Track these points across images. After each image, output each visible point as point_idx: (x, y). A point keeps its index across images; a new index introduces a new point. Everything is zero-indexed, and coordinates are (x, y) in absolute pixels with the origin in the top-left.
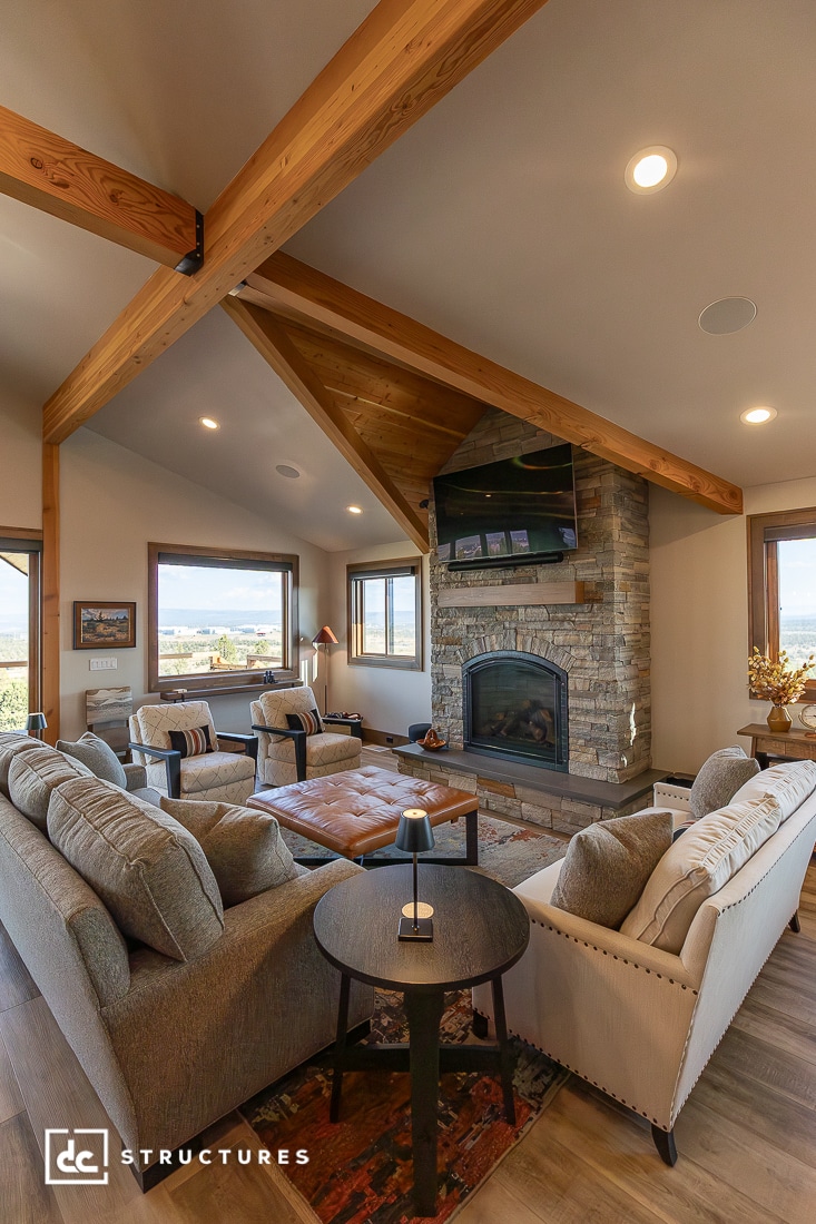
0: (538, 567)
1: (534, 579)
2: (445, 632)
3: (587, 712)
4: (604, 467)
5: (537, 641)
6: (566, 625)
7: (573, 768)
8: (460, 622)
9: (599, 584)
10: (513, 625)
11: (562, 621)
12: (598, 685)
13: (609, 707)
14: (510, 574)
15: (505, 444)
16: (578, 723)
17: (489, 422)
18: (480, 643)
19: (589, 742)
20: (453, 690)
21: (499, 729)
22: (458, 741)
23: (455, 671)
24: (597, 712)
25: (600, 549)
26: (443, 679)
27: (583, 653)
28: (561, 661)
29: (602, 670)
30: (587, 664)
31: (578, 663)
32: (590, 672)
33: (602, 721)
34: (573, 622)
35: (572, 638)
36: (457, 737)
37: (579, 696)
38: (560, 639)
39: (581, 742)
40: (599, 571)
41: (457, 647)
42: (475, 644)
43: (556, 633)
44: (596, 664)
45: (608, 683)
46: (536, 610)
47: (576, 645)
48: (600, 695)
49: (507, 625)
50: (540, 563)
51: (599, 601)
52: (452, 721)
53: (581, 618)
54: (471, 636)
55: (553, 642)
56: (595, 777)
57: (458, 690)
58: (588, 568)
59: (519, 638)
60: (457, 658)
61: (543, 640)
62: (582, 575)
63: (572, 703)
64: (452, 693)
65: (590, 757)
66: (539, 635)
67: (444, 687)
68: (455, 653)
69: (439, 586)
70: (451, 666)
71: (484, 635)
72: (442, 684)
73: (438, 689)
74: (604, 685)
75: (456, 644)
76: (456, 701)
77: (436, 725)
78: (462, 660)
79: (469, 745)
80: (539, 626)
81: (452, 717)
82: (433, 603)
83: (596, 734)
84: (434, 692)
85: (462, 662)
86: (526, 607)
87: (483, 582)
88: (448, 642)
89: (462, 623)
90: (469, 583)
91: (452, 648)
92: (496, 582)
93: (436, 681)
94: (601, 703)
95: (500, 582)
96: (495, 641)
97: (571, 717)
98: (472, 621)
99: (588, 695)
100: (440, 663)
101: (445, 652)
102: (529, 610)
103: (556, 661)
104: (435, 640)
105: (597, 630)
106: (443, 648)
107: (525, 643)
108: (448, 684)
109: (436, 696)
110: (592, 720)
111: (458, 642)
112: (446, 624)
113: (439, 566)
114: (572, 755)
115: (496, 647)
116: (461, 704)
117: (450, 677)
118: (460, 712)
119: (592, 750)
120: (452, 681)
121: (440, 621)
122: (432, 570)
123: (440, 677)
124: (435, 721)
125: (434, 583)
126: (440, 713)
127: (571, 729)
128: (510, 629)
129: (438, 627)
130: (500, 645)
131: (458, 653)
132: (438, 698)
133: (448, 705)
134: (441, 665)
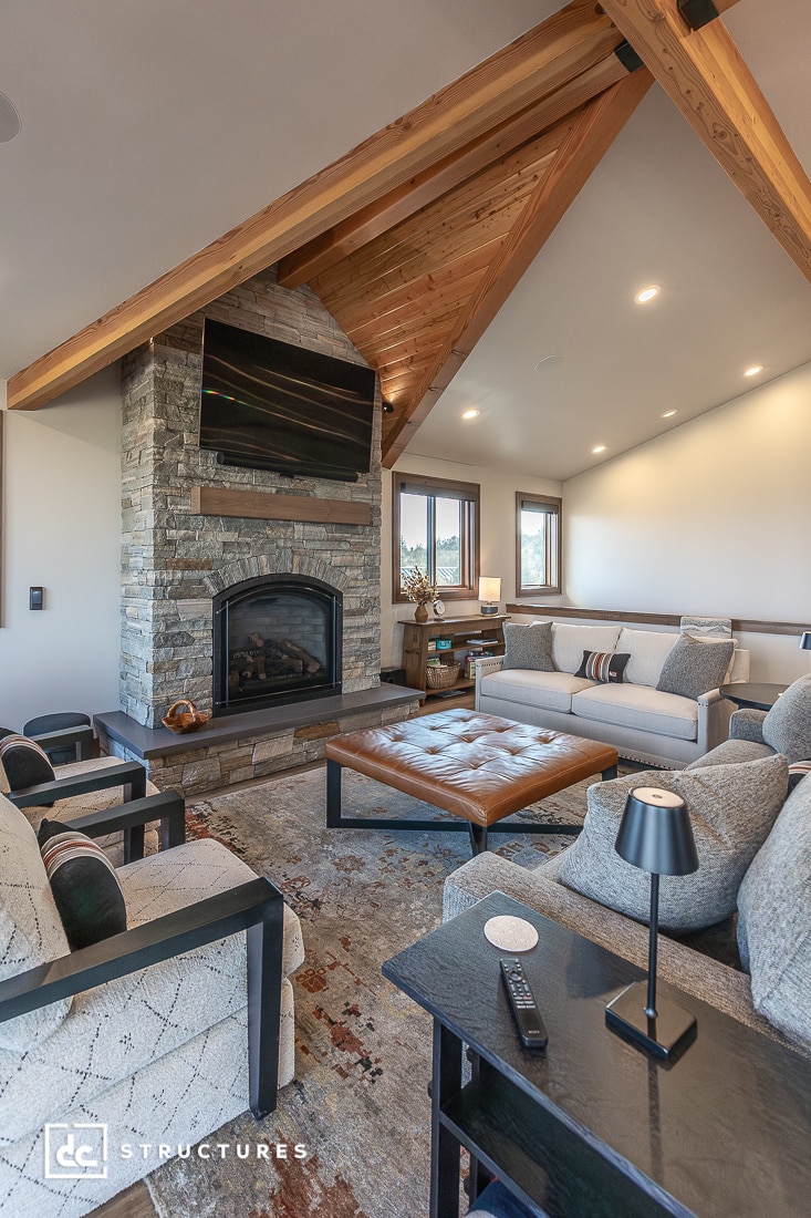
0: (317, 482)
1: (312, 494)
2: (181, 551)
3: (358, 628)
5: (314, 563)
6: (344, 546)
7: (347, 688)
8: (210, 537)
10: (289, 544)
11: (340, 541)
12: (367, 601)
13: (375, 620)
14: (287, 484)
16: (352, 640)
18: (243, 566)
19: (359, 656)
20: (195, 635)
22: (205, 707)
23: (202, 608)
24: (366, 628)
25: (371, 477)
26: (175, 624)
27: (356, 572)
28: (334, 582)
29: (370, 588)
30: (359, 584)
31: (352, 583)
32: (361, 590)
33: (370, 634)
34: (348, 542)
35: (348, 558)
36: (205, 701)
37: (352, 613)
38: (337, 560)
39: (353, 659)
40: (370, 497)
41: (206, 573)
42: (236, 566)
43: (334, 553)
44: (365, 583)
45: (376, 599)
46: (314, 529)
47: (351, 566)
48: (369, 611)
49: (281, 543)
52: (193, 681)
53: (355, 539)
54: (229, 556)
55: (330, 563)
56: (364, 688)
57: (203, 635)
58: (362, 492)
59: (296, 559)
60: (205, 589)
61: (320, 561)
62: (357, 498)
63: (347, 622)
64: (194, 640)
65: (359, 671)
66: (316, 555)
67: (179, 633)
68: (201, 582)
69: (172, 480)
70: (193, 602)
71: (249, 556)
72: (175, 630)
73: (166, 640)
74: (372, 601)
75: (202, 569)
76: (201, 651)
77: (163, 696)
78: (214, 591)
79: (223, 706)
80: (318, 545)
81: (193, 676)
82: (160, 504)
83: (365, 647)
84: (158, 646)
85: (214, 594)
86: (304, 522)
87: (249, 486)
88: (188, 566)
89: (215, 537)
90: (227, 485)
91: (195, 574)
92: (268, 490)
93: (162, 628)
94: (369, 618)
95: (274, 491)
96: (264, 564)
97: (345, 637)
98: (232, 537)
99: (361, 612)
100: (171, 597)
101: (182, 581)
102: (307, 528)
103: (332, 582)
104: (162, 562)
105: (368, 551)
106: (179, 575)
107: (301, 565)
108: (186, 628)
109: (162, 651)
110: (362, 635)
111: (207, 565)
112: (186, 539)
113: (173, 450)
114: (345, 674)
115: (267, 571)
116: (210, 653)
117: (191, 617)
118: (208, 665)
119: (361, 664)
120: (193, 623)
121: (172, 533)
122: (159, 453)
123: (172, 620)
124: (159, 690)
125: (163, 472)
126: (170, 675)
127: (345, 648)
128: (285, 548)
129: (170, 543)
130: (272, 568)
131: (207, 581)
132: (167, 653)
133: (186, 659)
134: (173, 602)
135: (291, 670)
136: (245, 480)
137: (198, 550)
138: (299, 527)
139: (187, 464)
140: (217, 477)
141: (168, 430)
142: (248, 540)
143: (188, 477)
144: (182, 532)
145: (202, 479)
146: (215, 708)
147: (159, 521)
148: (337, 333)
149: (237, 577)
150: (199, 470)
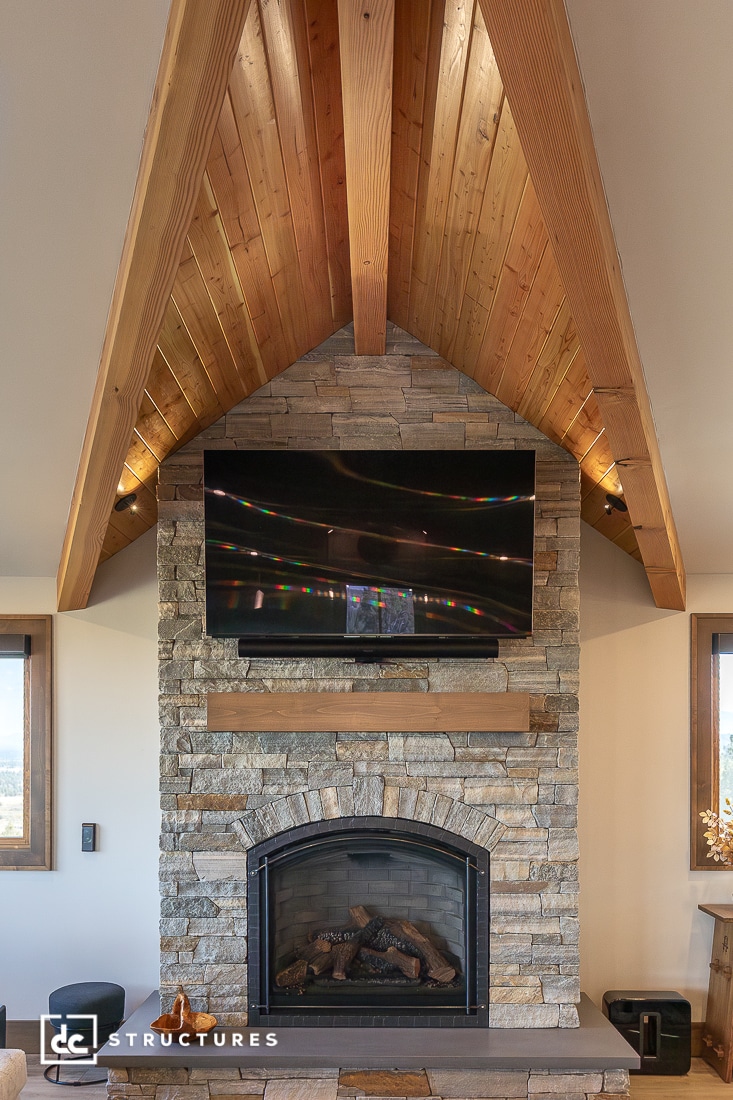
0: (431, 663)
1: (423, 684)
2: (199, 784)
3: (526, 916)
4: (565, 505)
5: (428, 799)
6: (489, 769)
7: (498, 1017)
8: (242, 762)
9: (553, 700)
10: (377, 769)
11: (482, 761)
12: (546, 868)
13: (565, 904)
14: (371, 672)
15: (361, 420)
16: (510, 936)
17: (322, 369)
18: (295, 805)
19: (527, 966)
20: (220, 903)
21: (328, 971)
22: (236, 1008)
23: (227, 865)
24: (543, 915)
25: (554, 641)
26: (190, 885)
27: (518, 816)
28: (474, 832)
29: (554, 844)
30: (526, 836)
31: (510, 835)
32: (532, 849)
33: (552, 928)
34: (503, 762)
35: (500, 790)
36: (233, 1000)
37: (510, 889)
38: (476, 793)
39: (513, 969)
40: (554, 678)
41: (236, 814)
42: (284, 805)
43: (468, 783)
44: (542, 835)
45: (565, 865)
46: (428, 742)
47: (507, 804)
48: (552, 885)
49: (362, 768)
50: (438, 655)
51: (552, 728)
52: (218, 969)
53: (516, 756)
54: (271, 790)
55: (461, 800)
56: (538, 1024)
57: (234, 906)
58: (532, 671)
59: (392, 793)
60: (235, 837)
61: (441, 796)
62: (521, 681)
63: (497, 903)
64: (218, 910)
65: (528, 992)
66: (433, 786)
67: (197, 899)
68: (228, 827)
69: (185, 685)
70: (217, 856)
71: (305, 789)
72: (191, 894)
73: (178, 906)
74: (558, 869)
75: (231, 808)
76: (230, 926)
77: (174, 982)
78: (248, 841)
79: (262, 1011)
80: (434, 770)
81: (217, 962)
82: (167, 720)
83: (541, 951)
84: (167, 915)
85: (249, 845)
86: (406, 734)
87: (304, 683)
88: (209, 805)
89: (248, 764)
90: (269, 684)
91: (220, 817)
92: (338, 685)
93: (173, 890)
94: (551, 899)
95: (348, 685)
96: (333, 800)
97: (494, 928)
98: (276, 761)
99: (527, 887)
100: (184, 849)
101: (200, 826)
102: (412, 741)
103: (467, 832)
104: (173, 800)
105: (547, 776)
106: (195, 817)
107: (401, 802)
108: (208, 892)
109: (172, 922)
110: (534, 928)
111: (237, 803)
112: (204, 767)
113: (187, 643)
114: (495, 994)
115: (336, 812)
116: (242, 931)
117: (213, 877)
118: (240, 948)
119: (533, 980)
120: (218, 886)
121: (186, 760)
122: (165, 650)
123: (185, 879)
124: (170, 974)
125: (172, 677)
126: (186, 956)
127: (496, 948)
128: (369, 775)
129: (182, 772)
130: (345, 808)
131: (237, 826)
132: (179, 925)
133: (207, 936)
134: (188, 854)
135: (396, 972)
136: (298, 674)
137: (224, 782)
138: (396, 742)
139: (206, 661)
140: (252, 674)
141: (178, 616)
142: (305, 765)
143: (209, 679)
144: (200, 758)
145: (229, 679)
146: (250, 1011)
147: (167, 744)
148: (475, 400)
149: (286, 822)
150: (225, 667)
